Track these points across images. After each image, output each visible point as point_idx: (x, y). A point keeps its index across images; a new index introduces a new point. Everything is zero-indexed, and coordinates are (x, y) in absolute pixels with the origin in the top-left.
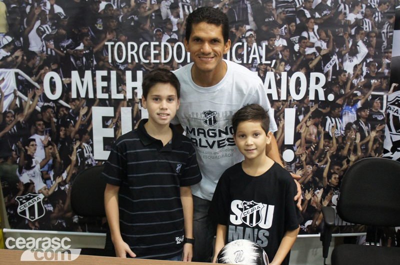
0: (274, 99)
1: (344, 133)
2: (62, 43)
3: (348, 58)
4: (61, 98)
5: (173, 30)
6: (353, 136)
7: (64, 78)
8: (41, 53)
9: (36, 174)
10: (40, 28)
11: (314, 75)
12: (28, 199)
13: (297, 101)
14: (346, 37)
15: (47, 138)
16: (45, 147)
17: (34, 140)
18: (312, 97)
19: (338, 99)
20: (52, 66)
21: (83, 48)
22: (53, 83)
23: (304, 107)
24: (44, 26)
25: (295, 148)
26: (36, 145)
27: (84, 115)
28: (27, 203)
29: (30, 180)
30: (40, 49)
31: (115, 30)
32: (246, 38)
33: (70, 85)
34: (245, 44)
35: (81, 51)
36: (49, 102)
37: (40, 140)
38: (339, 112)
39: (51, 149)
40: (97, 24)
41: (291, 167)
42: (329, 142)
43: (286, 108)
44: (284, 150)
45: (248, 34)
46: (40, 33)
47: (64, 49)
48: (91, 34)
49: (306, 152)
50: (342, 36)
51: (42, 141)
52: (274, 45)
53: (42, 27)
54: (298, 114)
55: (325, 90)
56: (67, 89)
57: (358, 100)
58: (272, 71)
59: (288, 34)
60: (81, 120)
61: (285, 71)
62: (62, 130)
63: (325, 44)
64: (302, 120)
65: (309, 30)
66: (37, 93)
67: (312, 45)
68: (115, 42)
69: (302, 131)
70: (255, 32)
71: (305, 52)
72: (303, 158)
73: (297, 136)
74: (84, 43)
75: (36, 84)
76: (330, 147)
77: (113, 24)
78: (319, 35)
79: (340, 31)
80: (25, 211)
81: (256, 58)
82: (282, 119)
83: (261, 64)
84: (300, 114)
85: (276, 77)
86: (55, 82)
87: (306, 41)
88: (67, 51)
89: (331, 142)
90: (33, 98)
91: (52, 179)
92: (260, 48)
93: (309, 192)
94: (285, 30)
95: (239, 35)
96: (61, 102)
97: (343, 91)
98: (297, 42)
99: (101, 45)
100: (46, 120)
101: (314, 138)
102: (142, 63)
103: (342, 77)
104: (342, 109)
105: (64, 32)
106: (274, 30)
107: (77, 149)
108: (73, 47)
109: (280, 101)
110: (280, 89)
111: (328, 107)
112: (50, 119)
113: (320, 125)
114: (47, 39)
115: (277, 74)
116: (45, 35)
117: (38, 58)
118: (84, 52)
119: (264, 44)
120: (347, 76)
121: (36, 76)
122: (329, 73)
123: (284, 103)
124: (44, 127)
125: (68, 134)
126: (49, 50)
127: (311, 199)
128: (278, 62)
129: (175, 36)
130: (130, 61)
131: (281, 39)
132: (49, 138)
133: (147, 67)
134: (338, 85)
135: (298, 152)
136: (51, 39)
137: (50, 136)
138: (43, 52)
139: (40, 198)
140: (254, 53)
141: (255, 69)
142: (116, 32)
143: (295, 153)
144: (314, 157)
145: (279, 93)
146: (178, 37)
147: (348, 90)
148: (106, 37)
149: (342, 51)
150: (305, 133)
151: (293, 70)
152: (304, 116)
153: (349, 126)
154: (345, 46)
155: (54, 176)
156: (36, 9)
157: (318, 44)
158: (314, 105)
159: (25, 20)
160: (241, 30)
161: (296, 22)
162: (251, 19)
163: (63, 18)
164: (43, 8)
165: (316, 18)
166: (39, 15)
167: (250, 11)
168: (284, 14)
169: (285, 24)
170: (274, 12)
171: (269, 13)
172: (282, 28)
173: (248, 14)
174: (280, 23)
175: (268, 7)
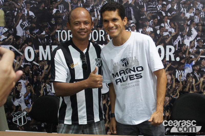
1: (186, 79)
2: (34, 31)
3: (186, 37)
4: (34, 60)
6: (191, 81)
7: (35, 50)
8: (23, 37)
9: (22, 101)
10: (22, 23)
11: (168, 47)
12: (18, 114)
14: (185, 26)
15: (27, 82)
16: (26, 87)
17: (20, 83)
18: (167, 59)
19: (182, 60)
20: (29, 44)
21: (45, 34)
22: (30, 53)
24: (24, 23)
26: (21, 85)
27: (46, 69)
28: (18, 116)
29: (19, 104)
30: (22, 34)
31: (61, 24)
32: (131, 27)
33: (38, 53)
35: (44, 35)
36: (28, 63)
37: (23, 83)
38: (183, 67)
39: (29, 87)
40: (52, 21)
42: (178, 84)
45: (132, 25)
46: (22, 26)
47: (35, 34)
48: (49, 26)
50: (183, 26)
51: (25, 84)
52: (146, 31)
53: (23, 23)
55: (174, 55)
56: (37, 55)
57: (193, 61)
59: (153, 25)
60: (45, 72)
62: (35, 78)
63: (174, 30)
65: (165, 22)
66: (21, 58)
67: (167, 31)
68: (61, 30)
71: (163, 35)
74: (45, 31)
75: (21, 53)
76: (179, 87)
77: (60, 21)
78: (170, 25)
79: (182, 23)
80: (16, 120)
86: (30, 52)
87: (163, 28)
88: (36, 35)
89: (179, 84)
90: (19, 60)
91: (30, 103)
92: (138, 32)
93: (167, 111)
94: (152, 22)
95: (127, 26)
96: (34, 62)
97: (184, 56)
98: (158, 29)
99: (54, 32)
100: (26, 72)
101: (169, 82)
103: (184, 48)
104: (184, 65)
105: (35, 25)
106: (146, 22)
107: (43, 87)
108: (40, 33)
111: (176, 64)
112: (28, 71)
113: (172, 75)
114: (26, 29)
116: (25, 27)
117: (21, 39)
118: (46, 36)
119: (140, 30)
120: (186, 47)
121: (21, 49)
122: (176, 46)
124: (25, 76)
125: (38, 80)
126: (27, 35)
127: (169, 116)
131: (149, 27)
132: (28, 81)
134: (181, 53)
136: (28, 30)
137: (29, 81)
138: (24, 36)
139: (24, 114)
142: (62, 25)
144: (170, 92)
147: (187, 55)
148: (56, 28)
149: (183, 34)
153: (188, 75)
154: (184, 31)
155: (31, 102)
156: (20, 13)
157: (170, 30)
158: (169, 63)
159: (14, 19)
160: (128, 23)
161: (157, 18)
162: (133, 17)
163: (34, 18)
164: (23, 13)
165: (169, 16)
166: (21, 16)
167: (132, 13)
168: (151, 14)
169: (152, 19)
170: (145, 13)
171: (143, 13)
172: (150, 22)
173: (131, 15)
174: (149, 19)
175: (142, 10)
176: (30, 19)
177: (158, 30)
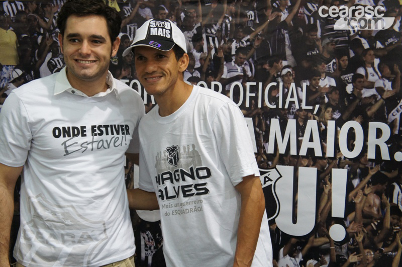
0: (316, 155)
5: (195, 67)
11: (373, 126)
13: (350, 159)
18: (371, 155)
23: (360, 169)
25: (347, 223)
31: (130, 65)
32: (283, 77)
34: (281, 84)
41: (341, 249)
42: (399, 220)
43: (334, 168)
44: (331, 225)
45: (285, 72)
49: (363, 231)
52: (318, 86)
54: (352, 176)
55: (389, 145)
58: (314, 119)
59: (338, 71)
61: (333, 119)
64: (358, 186)
65: (367, 65)
67: (371, 85)
68: (131, 80)
69: (357, 200)
70: (293, 69)
71: (361, 95)
72: (360, 238)
73: (350, 206)
76: (401, 227)
77: (129, 59)
78: (381, 72)
81: (294, 102)
82: (328, 183)
83: (300, 109)
84: (354, 178)
85: (319, 126)
87: (362, 80)
92: (299, 89)
94: (333, 65)
95: (273, 73)
98: (350, 81)
101: (376, 212)
106: (318, 65)
109: (325, 159)
110: (326, 143)
111: (395, 170)
113: (384, 194)
115: (321, 123)
119: (305, 85)
122: (396, 122)
123: (331, 161)
128: (323, 107)
129: (197, 74)
131: (327, 77)
135: (352, 229)
141: (292, 116)
142: (132, 69)
143: (348, 230)
144: (376, 239)
145: (323, 149)
146: (201, 76)
150: (362, 204)
151: (344, 118)
152: (361, 181)
156: (48, 40)
158: (375, 166)
159: (37, 51)
160: (276, 66)
161: (348, 55)
162: (288, 52)
164: (55, 39)
165: (378, 49)
166: (50, 46)
167: (287, 42)
168: (332, 45)
169: (334, 58)
170: (319, 43)
171: (312, 44)
172: (329, 64)
173: (285, 47)
174: (326, 57)
175: (311, 37)
177: (350, 83)
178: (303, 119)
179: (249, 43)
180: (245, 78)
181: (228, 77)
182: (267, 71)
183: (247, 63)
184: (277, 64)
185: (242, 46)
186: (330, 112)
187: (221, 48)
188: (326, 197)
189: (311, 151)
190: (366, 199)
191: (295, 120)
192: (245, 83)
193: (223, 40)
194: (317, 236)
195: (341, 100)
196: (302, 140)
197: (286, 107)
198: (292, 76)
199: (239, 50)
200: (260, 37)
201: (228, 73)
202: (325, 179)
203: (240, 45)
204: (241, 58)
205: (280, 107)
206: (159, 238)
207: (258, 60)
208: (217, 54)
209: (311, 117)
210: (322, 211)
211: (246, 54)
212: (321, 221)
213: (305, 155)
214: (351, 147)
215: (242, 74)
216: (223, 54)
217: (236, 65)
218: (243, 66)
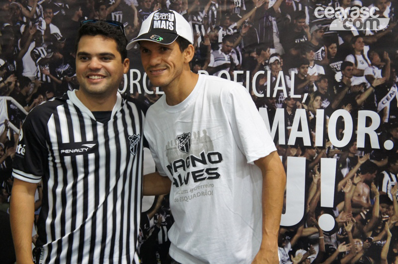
0: (305, 144)
2: (59, 68)
8: (36, 79)
10: (35, 50)
11: (362, 114)
13: (339, 148)
18: (360, 143)
20: (47, 95)
23: (350, 158)
24: (39, 49)
25: (336, 213)
30: (34, 74)
32: (270, 65)
34: (269, 73)
41: (330, 238)
42: (388, 208)
43: (323, 157)
44: (320, 215)
45: (272, 60)
46: (35, 56)
47: (61, 76)
49: (352, 220)
52: (306, 74)
53: (37, 50)
54: (341, 166)
55: (379, 134)
58: (303, 108)
59: (327, 59)
61: (321, 108)
63: (380, 71)
64: (347, 175)
65: (357, 52)
67: (360, 73)
69: (346, 190)
70: (282, 57)
71: (350, 82)
72: (349, 228)
73: (339, 196)
76: (390, 216)
78: (371, 59)
81: (282, 91)
82: (317, 172)
83: (289, 98)
84: (344, 167)
85: (308, 115)
87: (352, 68)
88: (64, 78)
89: (391, 207)
92: (288, 77)
94: (322, 53)
95: (261, 61)
98: (339, 69)
102: (145, 95)
105: (61, 56)
106: (307, 53)
108: (71, 73)
109: (314, 148)
110: (315, 132)
111: (384, 158)
113: (373, 183)
114: (42, 63)
115: (310, 112)
116: (40, 58)
119: (293, 73)
122: (386, 111)
123: (320, 150)
126: (44, 76)
128: (312, 96)
130: (132, 91)
131: (316, 65)
133: (151, 99)
135: (341, 219)
136: (46, 65)
138: (38, 78)
140: (280, 85)
141: (280, 105)
143: (337, 219)
144: (365, 228)
145: (312, 138)
150: (351, 194)
151: (333, 106)
152: (350, 170)
156: (31, 29)
157: (369, 71)
158: (364, 154)
160: (264, 54)
161: (337, 42)
162: (276, 40)
163: (60, 40)
164: (38, 28)
166: (34, 35)
167: (275, 30)
168: (321, 32)
169: (323, 46)
170: (307, 30)
171: (300, 31)
172: (318, 52)
173: (273, 34)
174: (315, 44)
175: (299, 24)
176: (51, 41)
177: (339, 71)
178: (291, 108)
179: (236, 31)
180: (232, 67)
181: (215, 66)
182: (255, 59)
183: (235, 51)
184: (264, 52)
185: (229, 33)
186: (319, 100)
187: (207, 36)
188: (315, 187)
189: (299, 140)
190: (356, 188)
191: (283, 109)
192: (233, 71)
193: (209, 28)
194: (306, 226)
195: (330, 88)
196: (290, 130)
197: (274, 96)
198: (281, 64)
199: (226, 38)
200: (247, 25)
201: (215, 61)
202: (314, 168)
203: (227, 33)
204: (228, 46)
205: (268, 95)
206: (147, 228)
207: (245, 48)
208: (204, 42)
209: (299, 106)
210: (311, 201)
211: (233, 42)
212: (309, 211)
213: (294, 144)
214: (340, 136)
215: (230, 62)
216: (209, 42)
217: (223, 54)
218: (230, 54)
